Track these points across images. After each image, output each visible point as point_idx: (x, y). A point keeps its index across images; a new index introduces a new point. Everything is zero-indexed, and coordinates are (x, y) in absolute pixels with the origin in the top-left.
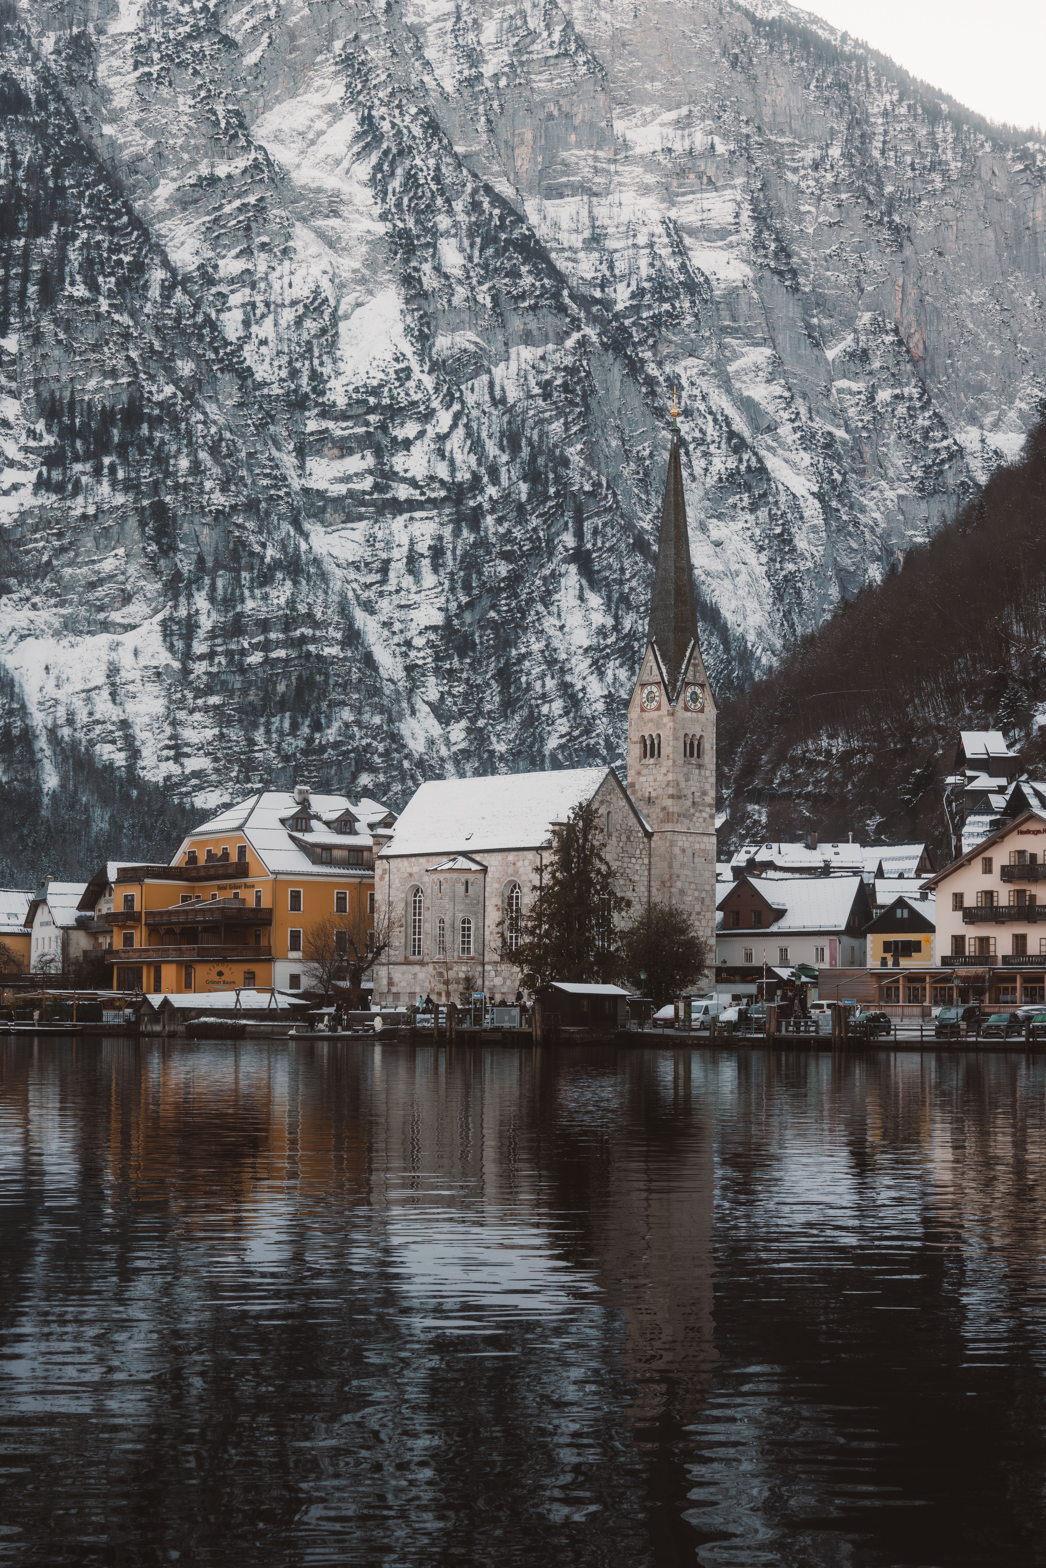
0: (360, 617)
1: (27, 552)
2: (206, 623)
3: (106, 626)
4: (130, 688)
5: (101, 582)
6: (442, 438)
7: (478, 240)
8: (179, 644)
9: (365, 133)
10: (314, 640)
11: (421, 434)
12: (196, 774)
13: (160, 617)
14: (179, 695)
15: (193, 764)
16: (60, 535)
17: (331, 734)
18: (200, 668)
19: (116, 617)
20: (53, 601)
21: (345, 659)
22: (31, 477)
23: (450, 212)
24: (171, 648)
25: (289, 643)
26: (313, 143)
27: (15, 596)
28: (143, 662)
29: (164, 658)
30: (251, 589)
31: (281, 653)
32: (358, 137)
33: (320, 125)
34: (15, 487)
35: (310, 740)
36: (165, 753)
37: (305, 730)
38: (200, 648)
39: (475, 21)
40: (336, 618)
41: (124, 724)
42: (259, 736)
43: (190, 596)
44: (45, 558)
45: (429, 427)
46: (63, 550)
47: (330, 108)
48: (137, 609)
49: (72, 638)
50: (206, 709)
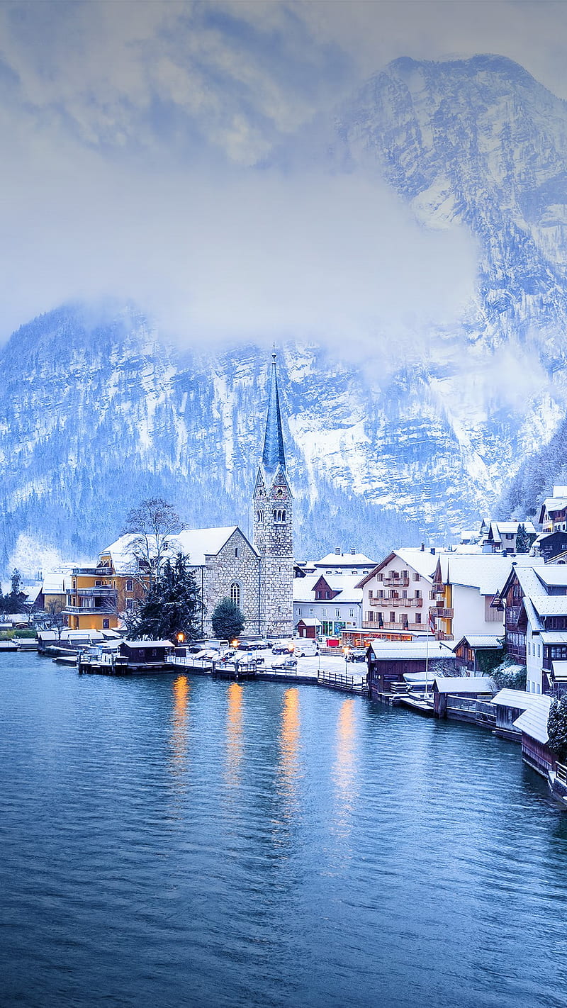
0: (450, 418)
1: (308, 394)
2: (383, 423)
3: (341, 426)
4: (350, 452)
5: (339, 406)
6: (488, 338)
7: (508, 248)
8: (371, 433)
9: (459, 203)
10: (430, 430)
11: (480, 337)
12: (378, 489)
13: (363, 421)
14: (371, 455)
15: (377, 485)
16: (321, 387)
17: (435, 471)
18: (379, 443)
19: (344, 422)
20: (318, 415)
21: (443, 437)
22: (310, 361)
23: (496, 236)
24: (367, 434)
25: (419, 431)
26: (436, 208)
27: (303, 414)
28: (356, 441)
29: (365, 439)
30: (402, 408)
31: (415, 436)
32: (455, 206)
33: (439, 201)
34: (303, 366)
35: (427, 473)
36: (365, 480)
37: (425, 469)
38: (380, 434)
39: (511, 150)
40: (439, 420)
41: (347, 468)
42: (405, 473)
43: (376, 412)
44: (315, 397)
45: (484, 334)
46: (323, 393)
47: (444, 192)
48: (353, 419)
49: (326, 431)
50: (382, 461)
